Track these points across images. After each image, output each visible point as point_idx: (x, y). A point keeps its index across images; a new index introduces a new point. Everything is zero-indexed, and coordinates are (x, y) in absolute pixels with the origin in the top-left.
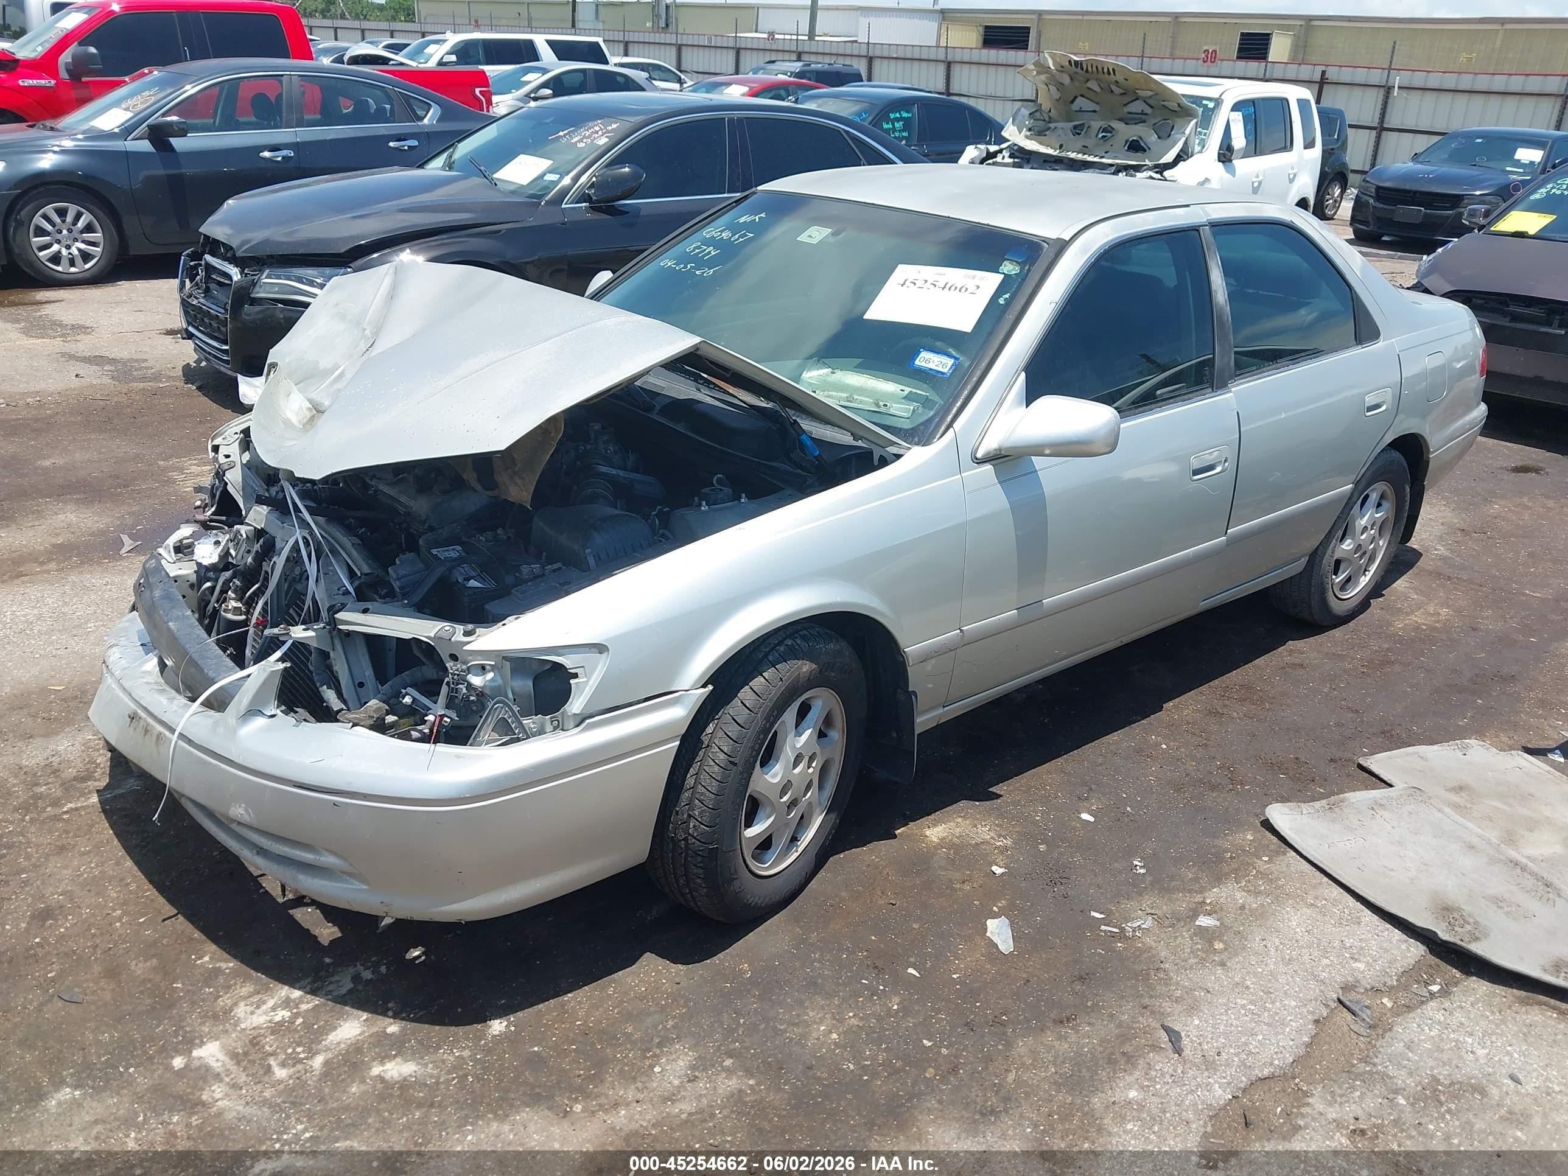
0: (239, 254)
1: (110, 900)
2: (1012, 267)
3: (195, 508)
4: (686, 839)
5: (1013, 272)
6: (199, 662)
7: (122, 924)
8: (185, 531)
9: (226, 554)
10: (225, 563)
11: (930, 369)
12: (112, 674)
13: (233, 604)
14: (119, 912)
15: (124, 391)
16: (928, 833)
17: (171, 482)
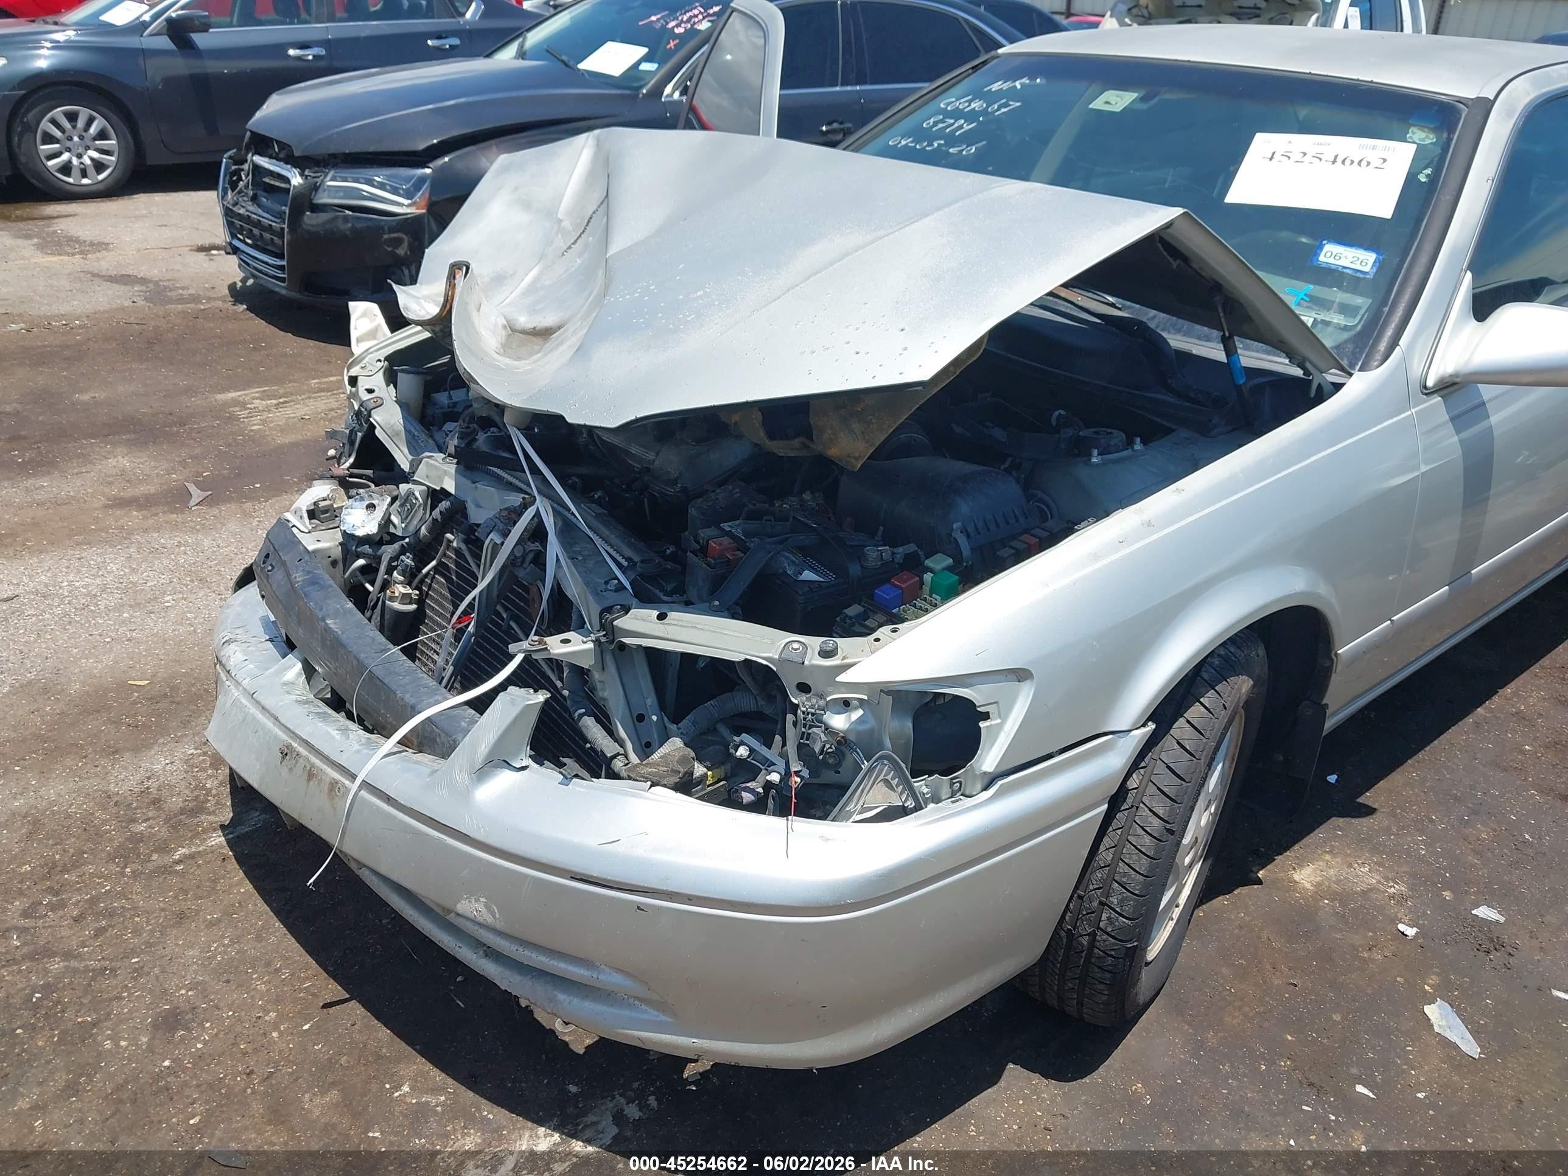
0: (297, 153)
1: (258, 996)
2: (1423, 135)
3: (327, 459)
4: (1093, 935)
5: (1428, 142)
6: (386, 681)
7: (281, 1034)
8: (321, 490)
9: (386, 522)
10: (385, 536)
11: (1345, 268)
12: (238, 684)
13: (400, 589)
14: (273, 1015)
15: (161, 313)
16: (1297, 877)
17: (233, 419)
